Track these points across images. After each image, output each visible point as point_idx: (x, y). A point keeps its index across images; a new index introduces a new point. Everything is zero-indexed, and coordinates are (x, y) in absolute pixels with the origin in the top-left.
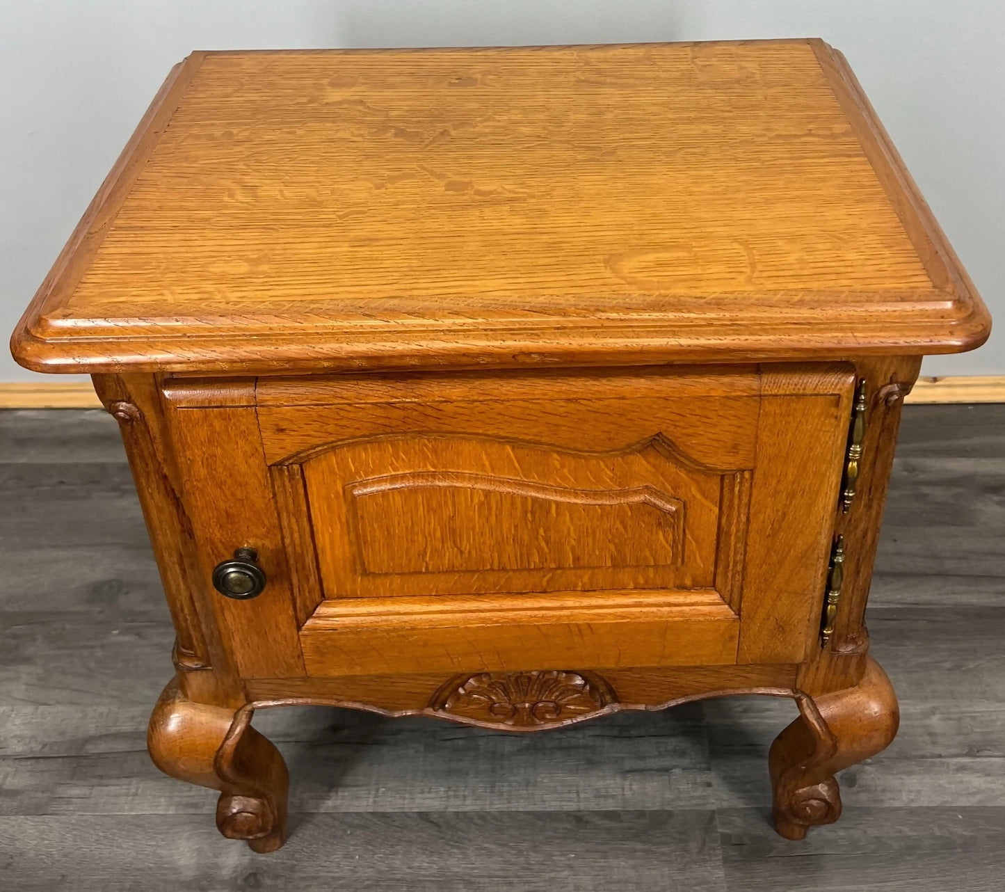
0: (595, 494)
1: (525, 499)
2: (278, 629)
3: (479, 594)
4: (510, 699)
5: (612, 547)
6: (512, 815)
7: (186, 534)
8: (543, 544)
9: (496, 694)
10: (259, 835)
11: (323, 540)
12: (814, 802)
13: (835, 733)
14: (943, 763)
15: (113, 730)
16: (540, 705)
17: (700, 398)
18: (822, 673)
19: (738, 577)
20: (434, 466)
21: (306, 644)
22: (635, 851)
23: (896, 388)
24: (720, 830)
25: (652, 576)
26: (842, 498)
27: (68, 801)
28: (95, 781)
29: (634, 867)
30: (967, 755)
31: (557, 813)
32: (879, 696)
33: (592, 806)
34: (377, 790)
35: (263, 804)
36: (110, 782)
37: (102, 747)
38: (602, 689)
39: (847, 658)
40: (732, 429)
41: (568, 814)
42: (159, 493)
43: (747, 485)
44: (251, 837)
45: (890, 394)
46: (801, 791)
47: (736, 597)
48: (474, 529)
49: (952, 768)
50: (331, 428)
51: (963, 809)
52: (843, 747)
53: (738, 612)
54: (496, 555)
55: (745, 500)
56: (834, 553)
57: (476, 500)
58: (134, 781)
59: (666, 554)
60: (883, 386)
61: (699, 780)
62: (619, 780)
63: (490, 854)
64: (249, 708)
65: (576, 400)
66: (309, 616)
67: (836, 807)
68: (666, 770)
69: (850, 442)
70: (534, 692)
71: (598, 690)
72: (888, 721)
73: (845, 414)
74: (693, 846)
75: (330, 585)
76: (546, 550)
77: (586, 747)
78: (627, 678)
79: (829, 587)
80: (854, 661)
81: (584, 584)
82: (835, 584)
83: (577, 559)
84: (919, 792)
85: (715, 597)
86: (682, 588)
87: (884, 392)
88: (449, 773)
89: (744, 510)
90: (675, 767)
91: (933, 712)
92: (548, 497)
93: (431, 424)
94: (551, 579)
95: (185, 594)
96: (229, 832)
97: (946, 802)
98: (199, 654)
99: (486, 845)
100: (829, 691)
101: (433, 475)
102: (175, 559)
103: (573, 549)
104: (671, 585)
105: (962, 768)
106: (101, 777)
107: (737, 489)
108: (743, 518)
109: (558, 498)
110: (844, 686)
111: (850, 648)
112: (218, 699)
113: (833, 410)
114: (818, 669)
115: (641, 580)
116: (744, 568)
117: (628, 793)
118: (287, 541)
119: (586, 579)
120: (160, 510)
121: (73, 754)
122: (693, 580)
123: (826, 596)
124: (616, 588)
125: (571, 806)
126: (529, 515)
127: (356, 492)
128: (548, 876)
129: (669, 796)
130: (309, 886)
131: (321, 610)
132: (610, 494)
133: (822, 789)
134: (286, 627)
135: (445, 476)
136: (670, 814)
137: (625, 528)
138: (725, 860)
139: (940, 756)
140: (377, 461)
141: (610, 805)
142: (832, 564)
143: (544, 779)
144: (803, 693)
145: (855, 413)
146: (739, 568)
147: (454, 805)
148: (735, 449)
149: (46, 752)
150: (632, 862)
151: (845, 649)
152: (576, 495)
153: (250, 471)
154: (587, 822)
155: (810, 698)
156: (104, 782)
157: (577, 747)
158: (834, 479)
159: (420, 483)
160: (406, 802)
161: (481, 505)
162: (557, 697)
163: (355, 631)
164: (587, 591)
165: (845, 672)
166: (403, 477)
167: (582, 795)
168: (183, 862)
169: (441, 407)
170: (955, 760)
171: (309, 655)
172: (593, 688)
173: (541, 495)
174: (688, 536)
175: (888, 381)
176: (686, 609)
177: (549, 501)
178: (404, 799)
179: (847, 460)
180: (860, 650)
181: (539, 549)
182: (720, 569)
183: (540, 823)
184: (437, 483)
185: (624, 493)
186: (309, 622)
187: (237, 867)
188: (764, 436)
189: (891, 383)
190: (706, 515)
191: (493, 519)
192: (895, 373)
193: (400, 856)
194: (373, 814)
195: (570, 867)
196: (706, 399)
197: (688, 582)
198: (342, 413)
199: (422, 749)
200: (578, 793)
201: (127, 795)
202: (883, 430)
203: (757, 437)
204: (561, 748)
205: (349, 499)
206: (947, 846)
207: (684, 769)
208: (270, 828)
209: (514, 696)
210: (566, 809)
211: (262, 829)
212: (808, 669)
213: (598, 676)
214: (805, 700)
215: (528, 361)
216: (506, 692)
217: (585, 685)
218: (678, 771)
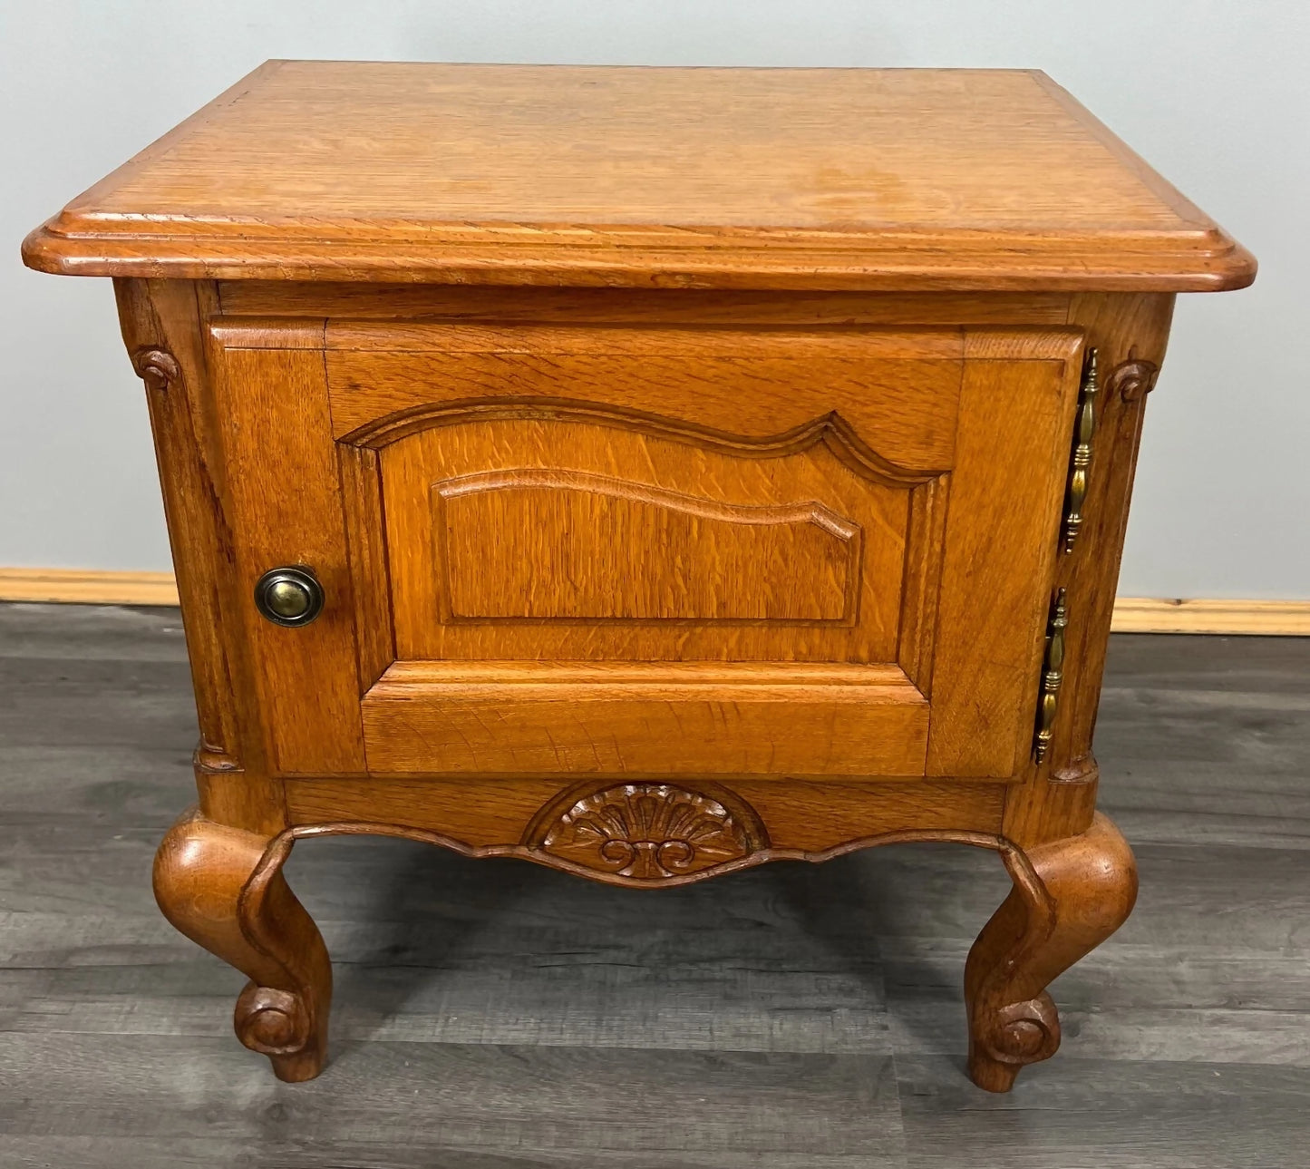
0: (749, 511)
1: (658, 510)
2: (335, 694)
3: (595, 659)
4: (629, 835)
5: (767, 588)
6: (625, 1054)
7: (225, 555)
8: (680, 581)
9: (610, 827)
10: (290, 1050)
11: (400, 568)
12: (1024, 1026)
13: (1054, 894)
14: (1194, 1015)
15: (105, 942)
16: (667, 845)
17: (886, 361)
18: (1037, 810)
19: (929, 640)
20: (545, 462)
21: (370, 718)
22: (786, 1098)
23: (1134, 370)
24: (899, 1078)
25: (817, 641)
26: (1064, 527)
27: (41, 1016)
28: (79, 996)
29: (784, 1115)
30: (1224, 1006)
31: (683, 1052)
32: (1110, 849)
33: (730, 1046)
34: (447, 1019)
35: (296, 1001)
36: (97, 998)
37: (93, 960)
38: (749, 827)
39: (1070, 788)
40: (926, 407)
41: (697, 1053)
42: (193, 493)
43: (943, 496)
44: (278, 1051)
45: (1128, 379)
46: (1006, 1009)
47: (925, 670)
48: (592, 554)
49: (1205, 1019)
50: (419, 387)
51: (1219, 1066)
52: (1063, 917)
53: (929, 697)
54: (619, 596)
55: (940, 518)
56: (1053, 615)
57: (597, 511)
58: (129, 998)
59: (836, 606)
60: (1121, 366)
61: (871, 1022)
62: (765, 1018)
63: (593, 1094)
64: (288, 836)
65: (729, 360)
66: (375, 681)
67: (1053, 1033)
68: (829, 1010)
69: (1076, 441)
70: (660, 825)
71: (744, 829)
72: (1123, 880)
73: (1071, 392)
74: (863, 1095)
75: (405, 639)
76: (684, 591)
77: (725, 981)
78: (782, 806)
79: (1046, 667)
80: (1079, 793)
81: (730, 652)
82: (1054, 664)
83: (722, 605)
84: (1162, 1045)
85: (899, 674)
86: (854, 661)
87: (1120, 375)
88: (544, 1003)
89: (938, 534)
90: (840, 1006)
91: (1180, 958)
92: (688, 510)
93: (545, 388)
94: (688, 640)
95: (216, 652)
96: (250, 1040)
97: (1197, 1057)
98: (229, 751)
99: (587, 1085)
100: (1045, 840)
101: (544, 474)
102: (208, 597)
103: (718, 588)
104: (841, 657)
105: (1218, 1021)
106: (87, 992)
107: (929, 505)
108: (937, 547)
109: (701, 513)
110: (1065, 833)
111: (1073, 775)
112: (248, 820)
113: (1056, 382)
114: (1031, 804)
115: (804, 650)
116: (937, 624)
117: (777, 1033)
118: (354, 559)
119: (732, 643)
120: (192, 520)
121: (54, 965)
122: (871, 651)
123: (1043, 680)
124: (772, 657)
125: (703, 1045)
126: (664, 536)
127: (444, 493)
128: (668, 1121)
129: (830, 1038)
130: (352, 1121)
131: (393, 673)
132: (767, 511)
133: (1035, 1009)
134: (346, 694)
135: (560, 475)
136: (832, 1058)
137: (785, 560)
138: (904, 1112)
139: (1190, 1007)
140: (474, 452)
141: (754, 1046)
142: (1051, 630)
143: (667, 1014)
144: (1011, 843)
145: (1082, 398)
146: (931, 625)
147: (547, 1039)
148: (927, 440)
149: (18, 962)
150: (782, 1110)
151: (1067, 776)
152: (725, 510)
153: (313, 444)
154: (723, 1063)
155: (1020, 851)
156: (90, 997)
157: (713, 980)
158: (1056, 494)
159: (527, 482)
160: (484, 1032)
161: (603, 517)
162: (690, 833)
163: (434, 702)
164: (732, 662)
165: (1066, 811)
166: (506, 475)
167: (717, 1033)
168: (186, 1089)
169: (558, 362)
170: (1208, 1012)
171: (372, 739)
172: (737, 824)
173: (680, 508)
174: (866, 581)
175: (1125, 358)
176: (861, 689)
177: (690, 516)
178: (482, 1029)
179: (1072, 469)
180: (1087, 779)
181: (675, 588)
182: (905, 635)
183: (660, 1063)
184: (548, 484)
185: (785, 511)
186: (375, 690)
187: (257, 1096)
188: (966, 421)
189: (1130, 362)
190: (888, 554)
191: (618, 539)
192: (1134, 346)
193: (473, 1093)
194: (441, 1045)
195: (699, 1113)
196: (896, 362)
197: (864, 654)
198: (434, 365)
199: (508, 975)
200: (711, 1031)
201: (119, 1013)
202: (1116, 441)
203: (957, 421)
204: (690, 981)
205: (436, 505)
206: (1199, 1107)
207: (852, 1009)
208: (304, 1040)
209: (633, 830)
210: (695, 1047)
211: (293, 1040)
212: (1018, 804)
213: (745, 804)
214: (1013, 853)
215: (671, 285)
216: (624, 823)
217: (726, 817)
218: (844, 1011)
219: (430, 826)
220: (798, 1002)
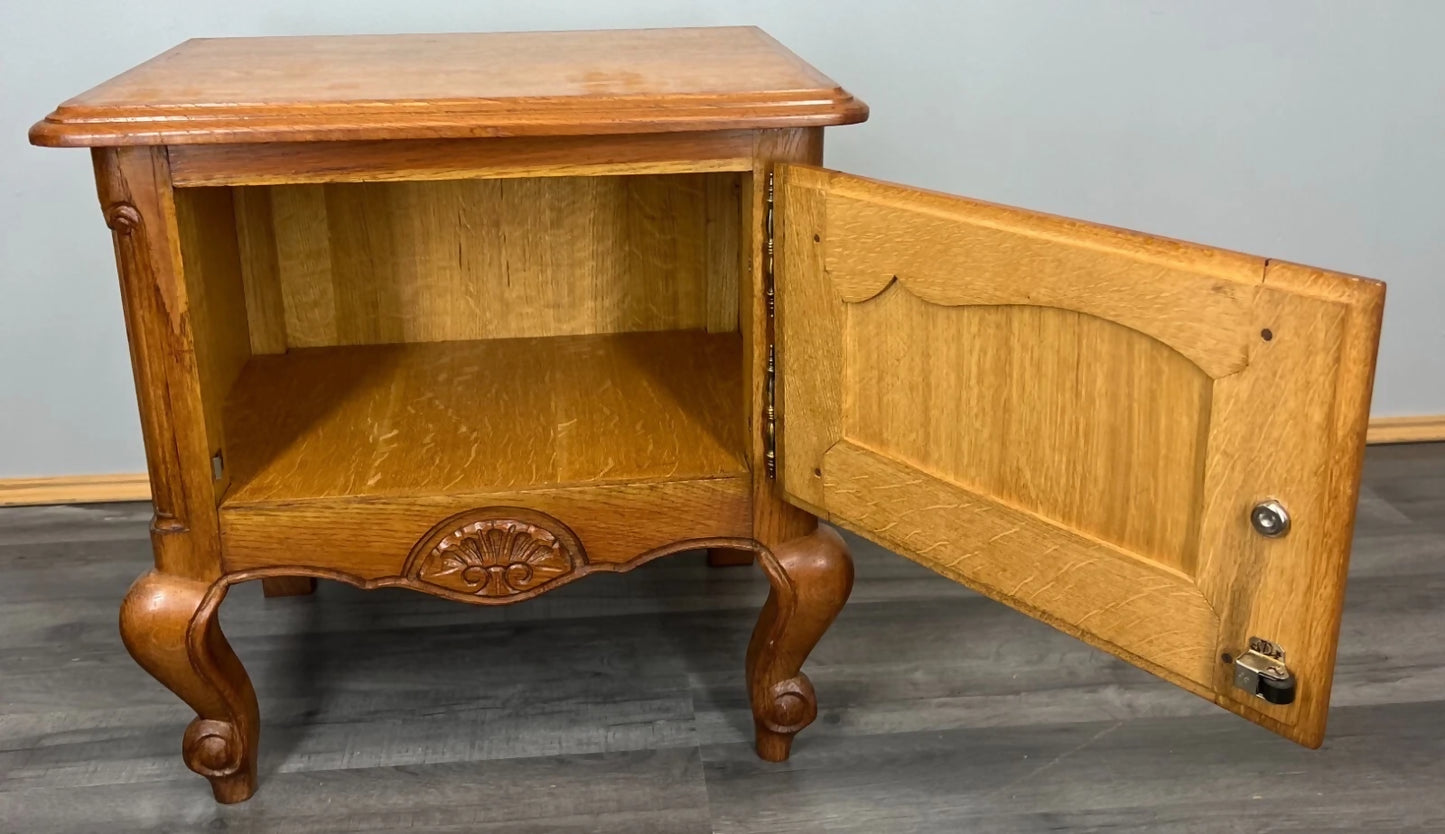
4: (483, 561)
6: (490, 763)
7: (173, 357)
9: (469, 556)
10: (228, 772)
13: (793, 580)
14: (925, 703)
15: (72, 728)
16: (512, 568)
18: (776, 517)
22: (618, 779)
24: (703, 760)
27: (20, 781)
28: (51, 765)
29: (616, 790)
30: (948, 696)
31: (538, 758)
33: (575, 751)
34: (352, 754)
35: (232, 729)
36: (66, 765)
38: (573, 549)
41: (550, 759)
42: (150, 312)
44: (218, 774)
46: (775, 687)
49: (933, 705)
51: (942, 732)
52: (802, 594)
61: (682, 728)
62: (602, 732)
63: (468, 790)
64: (224, 582)
67: (811, 701)
68: (650, 722)
70: (506, 551)
71: (568, 551)
74: (677, 772)
77: (570, 712)
78: (594, 528)
84: (901, 723)
88: (428, 738)
90: (659, 720)
91: (916, 669)
95: (167, 434)
96: (196, 764)
97: (927, 728)
98: (177, 516)
99: (464, 785)
102: (160, 392)
105: (944, 705)
110: (797, 534)
112: (194, 571)
114: (771, 512)
117: (610, 740)
120: (149, 333)
121: (28, 747)
125: (555, 752)
128: (527, 801)
129: (651, 739)
133: (794, 685)
136: (653, 752)
138: (708, 780)
139: (922, 698)
141: (593, 750)
143: (525, 735)
144: (762, 546)
147: (431, 759)
150: (614, 787)
154: (570, 762)
157: (560, 712)
160: (382, 760)
162: (529, 556)
167: (564, 745)
168: (144, 816)
170: (936, 700)
172: (563, 549)
178: (380, 758)
183: (521, 766)
187: (200, 816)
193: (374, 798)
194: (347, 770)
195: (551, 794)
199: (400, 722)
200: (560, 743)
207: (669, 720)
208: (238, 762)
209: (486, 557)
210: (548, 755)
211: (229, 763)
212: (762, 513)
213: (568, 529)
214: (763, 554)
215: (484, 135)
216: (479, 551)
217: (554, 542)
218: (661, 722)
219: (332, 566)
220: (626, 720)
